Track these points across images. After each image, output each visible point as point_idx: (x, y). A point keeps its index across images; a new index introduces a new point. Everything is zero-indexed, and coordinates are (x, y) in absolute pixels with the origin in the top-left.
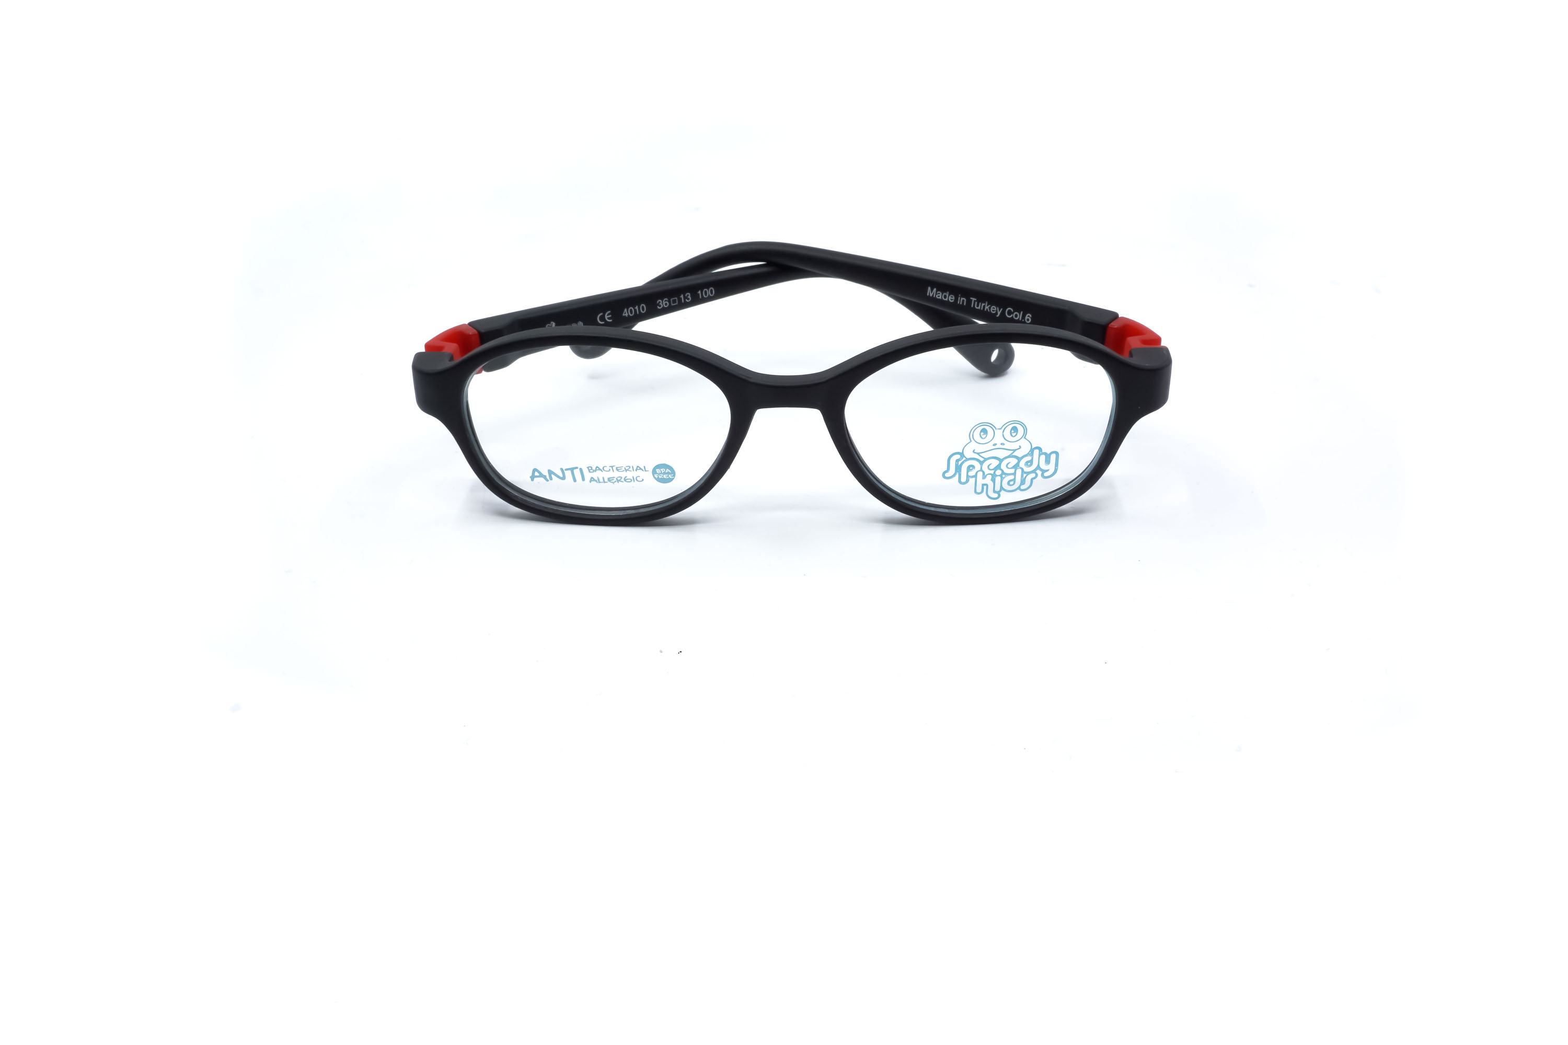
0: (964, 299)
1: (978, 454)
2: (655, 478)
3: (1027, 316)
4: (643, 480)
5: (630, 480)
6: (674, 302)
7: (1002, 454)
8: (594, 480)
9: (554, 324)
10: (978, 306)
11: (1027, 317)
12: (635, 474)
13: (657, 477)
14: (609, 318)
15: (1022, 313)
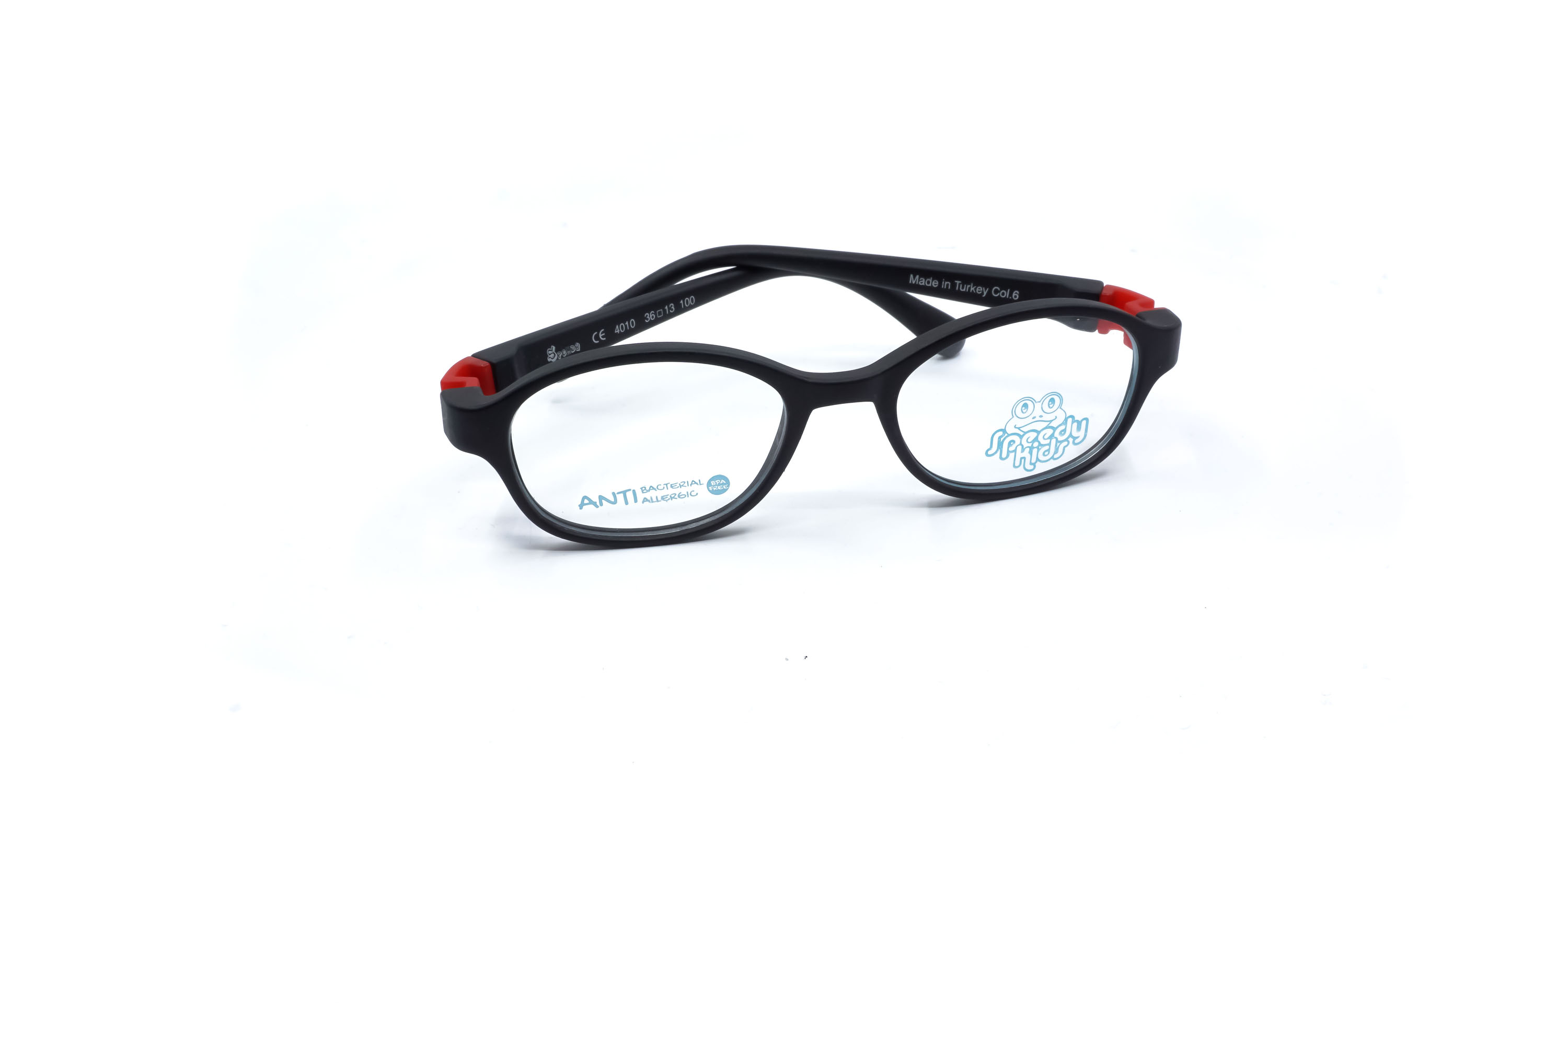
0: (949, 283)
1: (1019, 428)
2: (709, 490)
3: (1014, 292)
4: (697, 494)
5: (684, 496)
6: (660, 313)
7: (1039, 426)
8: (647, 500)
9: (554, 348)
10: (963, 288)
11: (1014, 295)
12: (689, 489)
13: (711, 489)
14: (603, 337)
15: (1009, 290)
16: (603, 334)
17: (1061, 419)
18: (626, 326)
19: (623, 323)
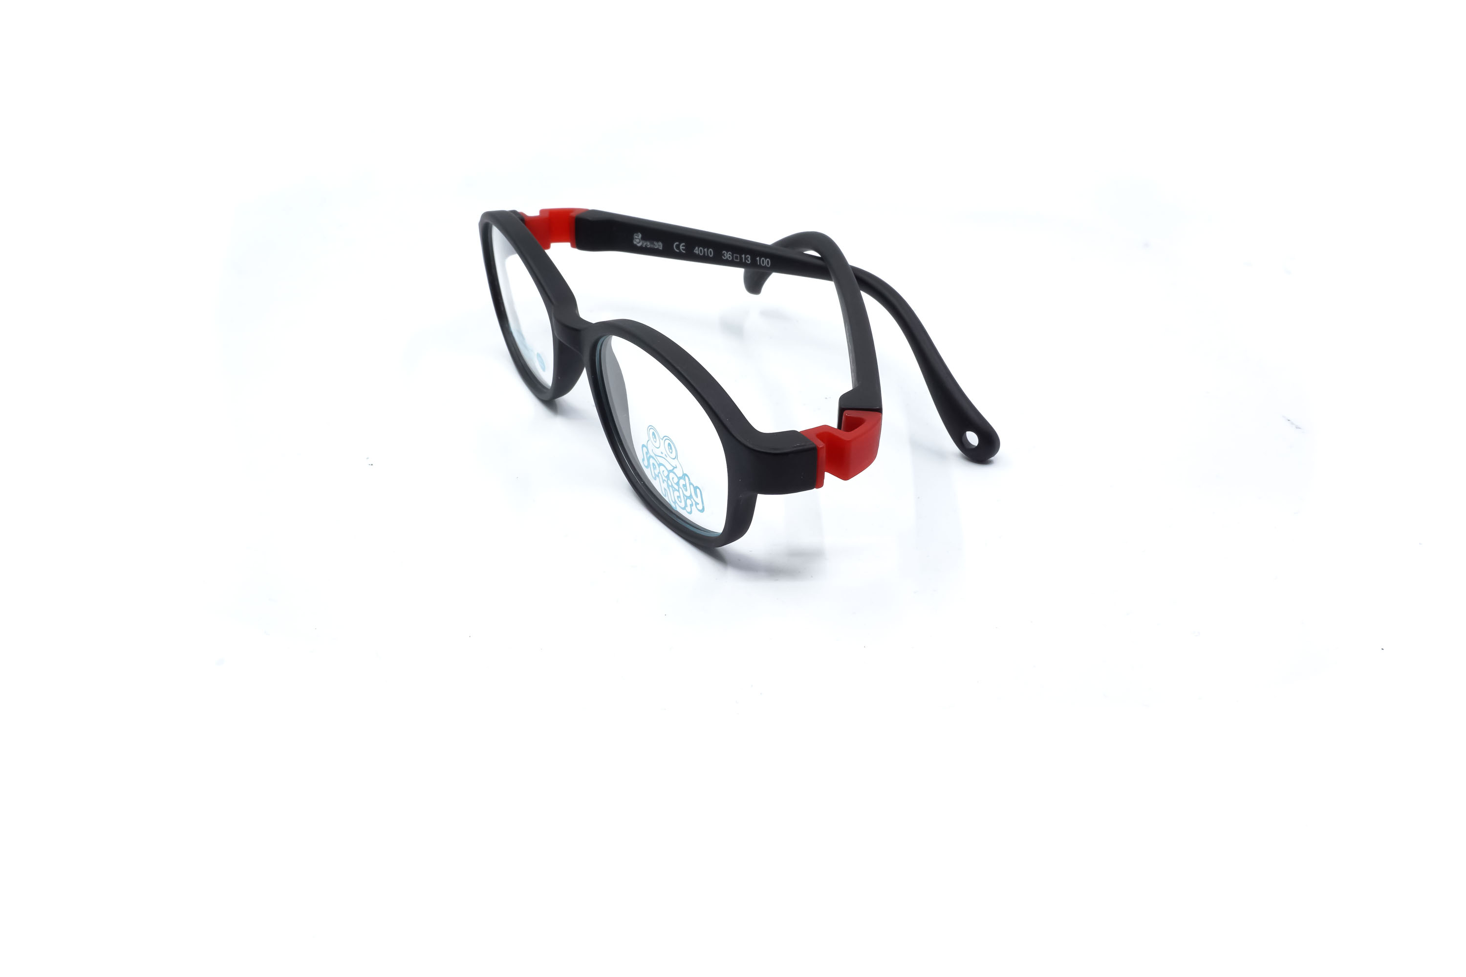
1: (655, 455)
6: (737, 258)
9: (640, 236)
14: (682, 249)
16: (684, 248)
17: (679, 473)
18: (704, 252)
19: (703, 248)
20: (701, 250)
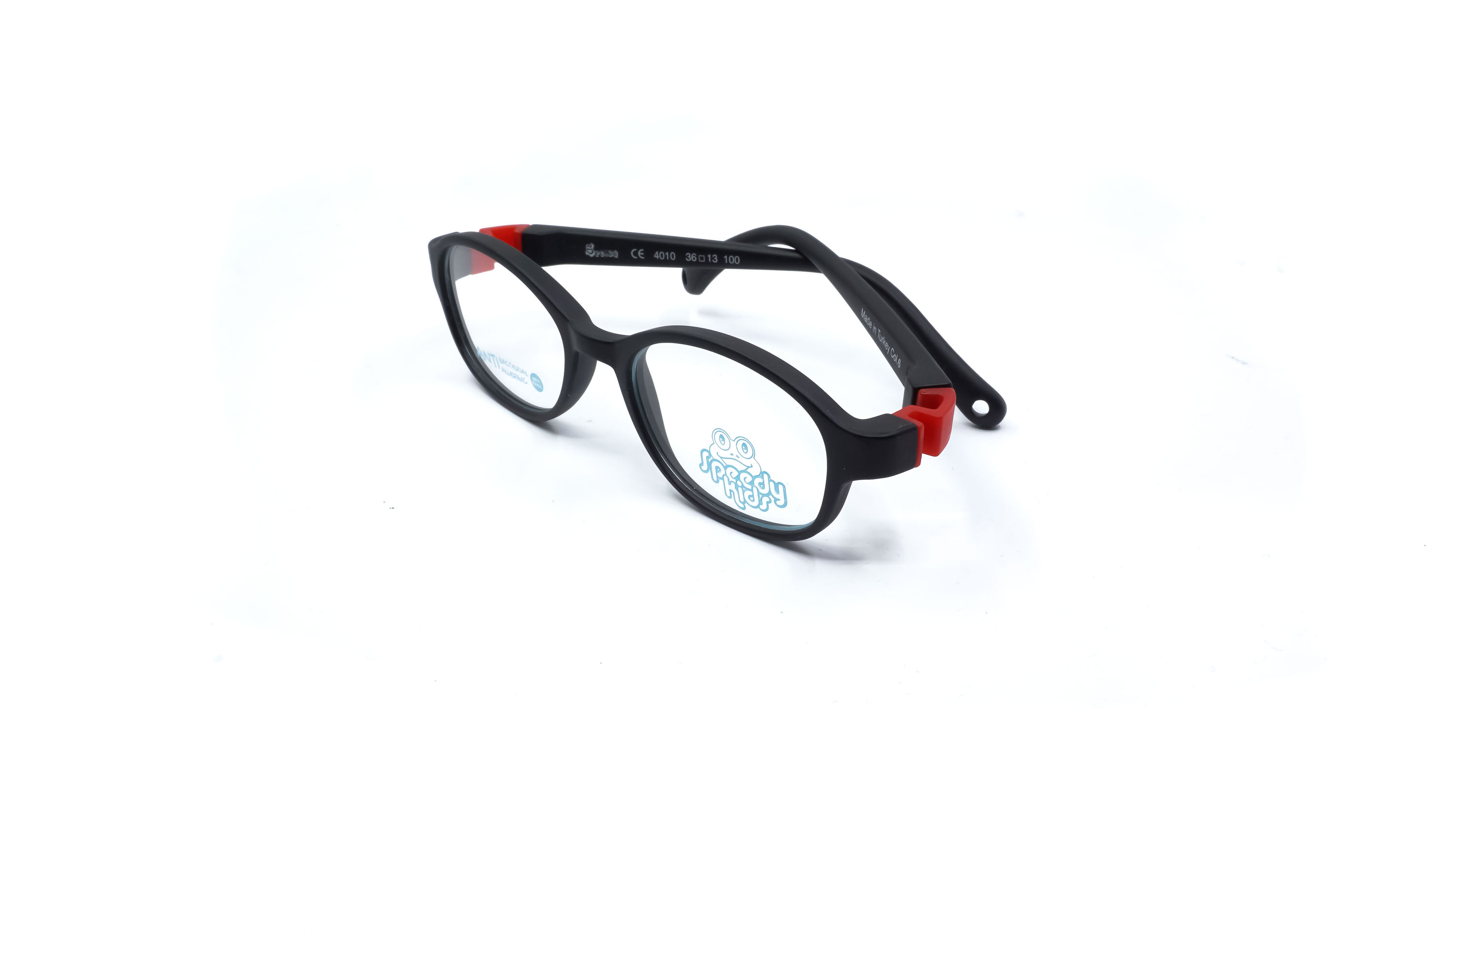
1: (721, 458)
4: (527, 383)
6: (702, 258)
9: (593, 246)
12: (522, 375)
14: (641, 255)
16: (643, 254)
17: (755, 471)
18: (666, 256)
19: (663, 252)
20: (662, 254)
